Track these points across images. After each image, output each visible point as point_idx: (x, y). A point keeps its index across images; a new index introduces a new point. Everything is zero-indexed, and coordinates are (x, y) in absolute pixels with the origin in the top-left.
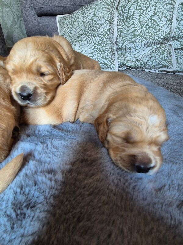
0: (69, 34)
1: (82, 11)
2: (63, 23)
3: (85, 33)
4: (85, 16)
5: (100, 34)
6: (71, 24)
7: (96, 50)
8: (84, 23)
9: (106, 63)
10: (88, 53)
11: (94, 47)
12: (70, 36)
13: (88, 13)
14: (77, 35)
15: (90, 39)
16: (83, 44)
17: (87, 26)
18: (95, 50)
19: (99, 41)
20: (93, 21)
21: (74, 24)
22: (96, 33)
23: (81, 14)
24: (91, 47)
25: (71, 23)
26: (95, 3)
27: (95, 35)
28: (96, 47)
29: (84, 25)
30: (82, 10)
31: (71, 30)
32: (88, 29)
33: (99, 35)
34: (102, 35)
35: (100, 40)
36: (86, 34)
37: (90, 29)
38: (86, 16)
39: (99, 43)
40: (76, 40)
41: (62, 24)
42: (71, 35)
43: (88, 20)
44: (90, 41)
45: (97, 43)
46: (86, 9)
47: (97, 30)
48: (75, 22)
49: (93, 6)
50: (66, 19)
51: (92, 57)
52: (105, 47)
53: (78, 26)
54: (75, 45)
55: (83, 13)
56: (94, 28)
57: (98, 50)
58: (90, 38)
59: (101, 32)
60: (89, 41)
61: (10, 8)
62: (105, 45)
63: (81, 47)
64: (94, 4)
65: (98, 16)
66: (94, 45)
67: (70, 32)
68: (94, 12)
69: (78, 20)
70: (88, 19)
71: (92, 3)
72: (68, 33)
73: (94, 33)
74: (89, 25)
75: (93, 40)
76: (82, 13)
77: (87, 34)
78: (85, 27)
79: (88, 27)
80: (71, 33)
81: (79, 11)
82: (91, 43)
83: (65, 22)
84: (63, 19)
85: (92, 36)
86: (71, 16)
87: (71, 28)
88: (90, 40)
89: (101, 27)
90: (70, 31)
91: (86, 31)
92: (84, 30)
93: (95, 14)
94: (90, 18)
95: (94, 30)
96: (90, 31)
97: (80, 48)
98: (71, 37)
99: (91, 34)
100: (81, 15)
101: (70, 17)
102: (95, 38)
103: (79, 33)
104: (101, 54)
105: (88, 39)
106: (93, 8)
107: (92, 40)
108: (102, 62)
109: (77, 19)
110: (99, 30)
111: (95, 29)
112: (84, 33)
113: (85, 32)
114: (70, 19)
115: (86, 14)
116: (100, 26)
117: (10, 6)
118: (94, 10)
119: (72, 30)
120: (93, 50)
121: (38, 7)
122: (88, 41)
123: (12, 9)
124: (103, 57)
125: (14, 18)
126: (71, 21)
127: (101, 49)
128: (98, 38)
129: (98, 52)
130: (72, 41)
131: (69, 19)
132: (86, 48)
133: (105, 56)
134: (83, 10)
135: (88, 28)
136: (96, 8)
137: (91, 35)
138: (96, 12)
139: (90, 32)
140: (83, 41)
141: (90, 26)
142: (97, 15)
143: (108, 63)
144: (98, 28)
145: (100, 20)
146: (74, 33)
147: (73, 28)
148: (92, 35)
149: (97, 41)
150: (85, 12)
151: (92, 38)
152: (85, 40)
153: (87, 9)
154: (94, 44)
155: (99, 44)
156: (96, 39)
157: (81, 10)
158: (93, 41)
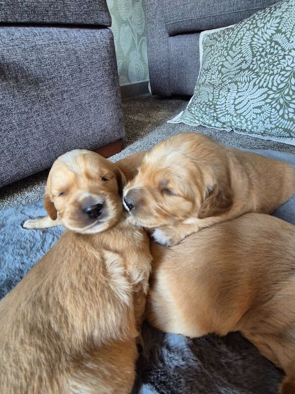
0: (219, 68)
1: (252, 24)
2: (211, 46)
3: (251, 68)
4: (257, 34)
5: (284, 70)
6: (226, 49)
7: (270, 101)
8: (252, 48)
9: (289, 128)
10: (252, 106)
11: (266, 95)
12: (220, 72)
13: (263, 27)
14: (234, 69)
15: (259, 78)
16: (244, 89)
17: (258, 54)
18: (268, 101)
19: (279, 85)
20: (273, 43)
21: (232, 50)
22: (275, 68)
23: (249, 30)
24: (261, 95)
25: (227, 47)
26: (283, 6)
27: (271, 72)
28: (271, 97)
29: (252, 52)
30: (252, 21)
31: (224, 59)
32: (260, 60)
33: (281, 71)
34: (287, 71)
35: (282, 82)
36: (254, 68)
37: (262, 60)
38: (260, 33)
39: (280, 87)
40: (230, 81)
41: (209, 49)
42: (223, 70)
43: (262, 42)
44: (259, 83)
45: (274, 88)
46: (262, 19)
47: (279, 60)
48: (234, 47)
49: (278, 13)
50: (217, 40)
51: (260, 114)
52: (291, 96)
53: (240, 53)
54: (229, 89)
55: (254, 28)
56: (273, 58)
57: (274, 102)
58: (262, 76)
59: (288, 66)
60: (257, 83)
61: (130, 25)
62: (291, 93)
63: (239, 94)
64: (280, 8)
65: (285, 33)
66: (266, 92)
67: (221, 63)
68: (278, 25)
69: (241, 43)
70: (261, 39)
71: (275, 7)
72: (217, 65)
73: (271, 67)
74: (263, 51)
75: (267, 81)
76: (251, 28)
77: (256, 69)
78: (254, 56)
79: (260, 55)
80: (223, 66)
81: (246, 23)
82: (262, 87)
83: (214, 46)
84: (211, 39)
85: (265, 73)
86: (228, 34)
87: (225, 57)
88: (261, 80)
89: (288, 55)
90: (223, 62)
91: (254, 63)
92: (249, 62)
93: (280, 28)
94: (266, 37)
95: (271, 61)
96: (262, 63)
97: (237, 97)
98: (222, 74)
99: (264, 69)
100: (248, 32)
101: (226, 36)
102: (272, 77)
103: (239, 67)
104: (280, 109)
105: (256, 79)
106: (277, 17)
107: (265, 82)
108: (280, 126)
109: (239, 40)
110: (283, 61)
111: (273, 60)
112: (248, 68)
113: (251, 66)
114: (224, 39)
115: (258, 30)
116: (286, 53)
117: (130, 22)
118: (278, 20)
119: (227, 60)
120: (263, 100)
121: (172, 22)
122: (255, 83)
123: (133, 27)
124: (282, 116)
125: (133, 40)
126: (227, 44)
127: (281, 101)
128: (278, 79)
129: (273, 106)
130: (223, 82)
131: (222, 40)
132: (250, 97)
133: (288, 114)
134: (254, 21)
135: (259, 58)
136: (283, 16)
137: (263, 71)
138: (282, 23)
139: (262, 65)
140: (246, 83)
141: (263, 54)
142: (283, 30)
143: (291, 129)
144: (280, 58)
145: (289, 41)
146: (230, 66)
147: (228, 58)
148: (267, 71)
149: (275, 84)
150: (257, 27)
151: (264, 78)
152: (250, 81)
153: (263, 21)
154: (267, 89)
155: (278, 89)
156: (273, 79)
157: (250, 22)
158: (267, 83)
